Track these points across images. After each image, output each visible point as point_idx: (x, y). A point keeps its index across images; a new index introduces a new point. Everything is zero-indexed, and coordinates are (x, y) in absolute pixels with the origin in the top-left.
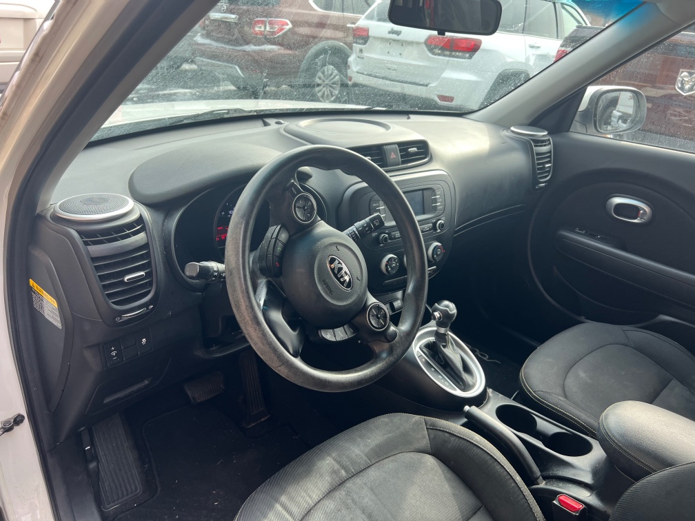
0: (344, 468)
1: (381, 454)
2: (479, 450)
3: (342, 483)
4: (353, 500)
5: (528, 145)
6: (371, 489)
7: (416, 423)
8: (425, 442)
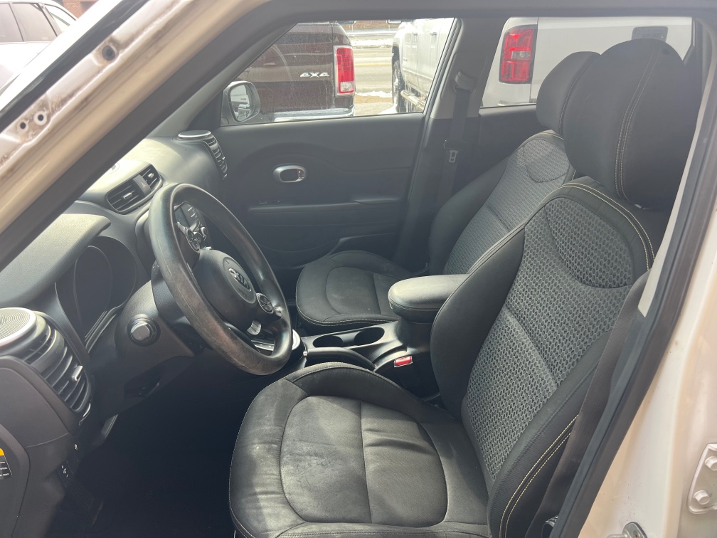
0: (272, 443)
1: (283, 418)
2: (337, 370)
3: (280, 451)
4: (299, 455)
5: (203, 146)
6: (300, 440)
7: (283, 385)
8: (300, 392)
